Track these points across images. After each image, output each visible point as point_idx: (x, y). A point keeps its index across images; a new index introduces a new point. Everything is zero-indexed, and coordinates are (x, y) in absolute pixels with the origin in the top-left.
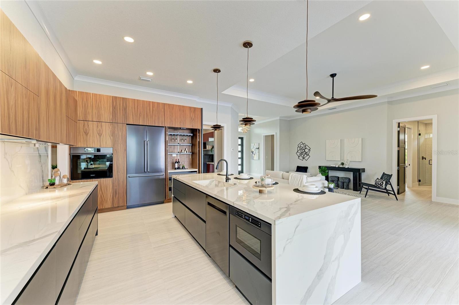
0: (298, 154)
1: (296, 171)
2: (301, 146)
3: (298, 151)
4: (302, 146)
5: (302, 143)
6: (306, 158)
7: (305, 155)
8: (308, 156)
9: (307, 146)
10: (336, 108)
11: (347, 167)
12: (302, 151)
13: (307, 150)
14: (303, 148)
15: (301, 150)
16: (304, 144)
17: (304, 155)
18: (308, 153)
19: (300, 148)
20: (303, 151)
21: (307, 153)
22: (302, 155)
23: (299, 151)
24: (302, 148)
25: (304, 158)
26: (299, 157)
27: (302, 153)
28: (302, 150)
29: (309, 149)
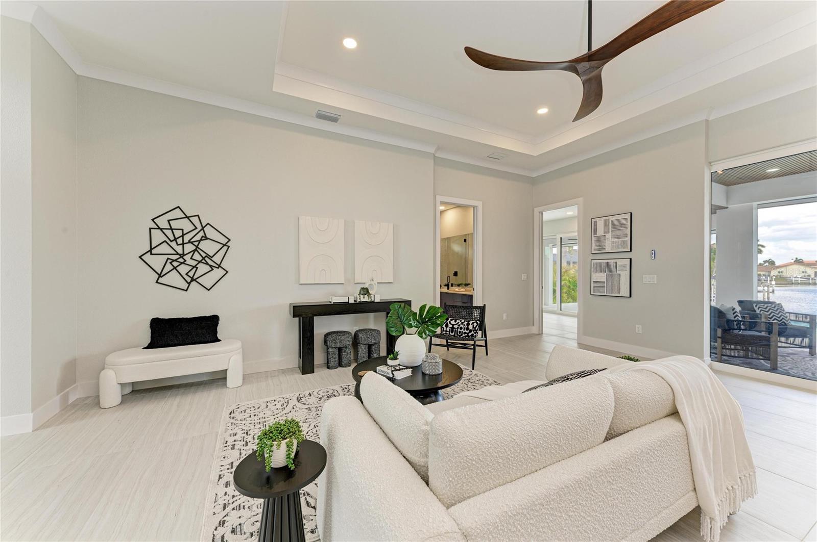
0: (157, 262)
1: (151, 346)
2: (174, 224)
3: (151, 249)
4: (186, 225)
5: (178, 214)
6: (207, 281)
7: (203, 268)
8: (218, 273)
9: (207, 229)
10: (334, 120)
11: (379, 301)
12: (179, 249)
13: (208, 247)
14: (187, 238)
15: (173, 244)
16: (193, 219)
17: (195, 267)
18: (217, 259)
19: (169, 233)
20: (189, 248)
21: (210, 257)
22: (183, 269)
23: (165, 249)
24: (178, 233)
25: (193, 280)
26: (160, 276)
27: (182, 256)
28: (183, 244)
29: (224, 241)
